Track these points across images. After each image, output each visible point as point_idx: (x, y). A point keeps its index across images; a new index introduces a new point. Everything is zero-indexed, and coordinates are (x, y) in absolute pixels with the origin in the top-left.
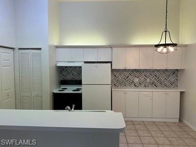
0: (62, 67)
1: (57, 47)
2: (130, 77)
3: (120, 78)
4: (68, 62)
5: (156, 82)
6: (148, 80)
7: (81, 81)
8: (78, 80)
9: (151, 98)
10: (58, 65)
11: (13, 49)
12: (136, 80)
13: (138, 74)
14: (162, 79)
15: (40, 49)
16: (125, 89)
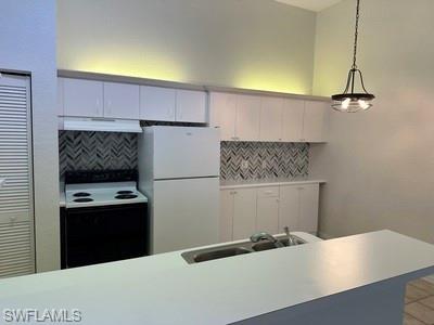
2: (233, 159)
4: (94, 119)
5: (276, 167)
8: (113, 168)
12: (245, 165)
14: (286, 162)
15: (28, 75)
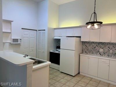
0: (58, 39)
1: (55, 29)
2: (97, 48)
3: (89, 48)
6: (111, 51)
7: (60, 47)
9: (109, 65)
10: (54, 38)
11: (36, 30)
12: (101, 50)
13: (103, 46)
15: (45, 30)
16: (93, 55)
